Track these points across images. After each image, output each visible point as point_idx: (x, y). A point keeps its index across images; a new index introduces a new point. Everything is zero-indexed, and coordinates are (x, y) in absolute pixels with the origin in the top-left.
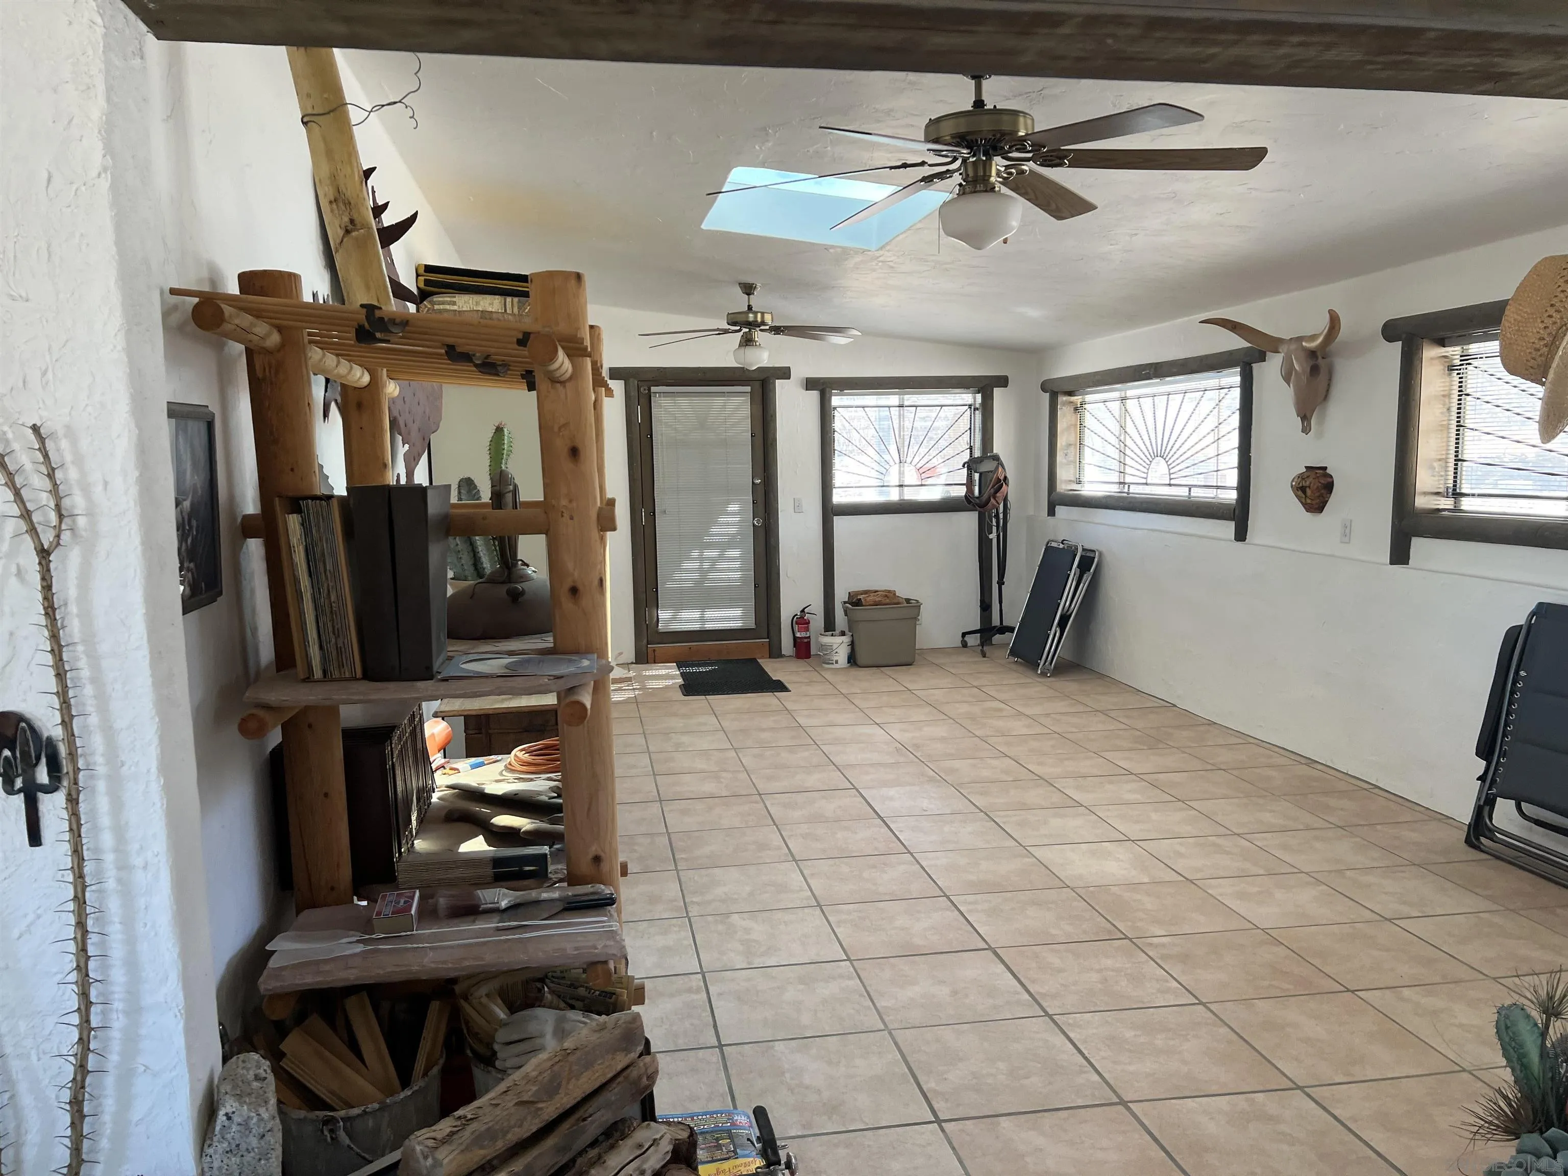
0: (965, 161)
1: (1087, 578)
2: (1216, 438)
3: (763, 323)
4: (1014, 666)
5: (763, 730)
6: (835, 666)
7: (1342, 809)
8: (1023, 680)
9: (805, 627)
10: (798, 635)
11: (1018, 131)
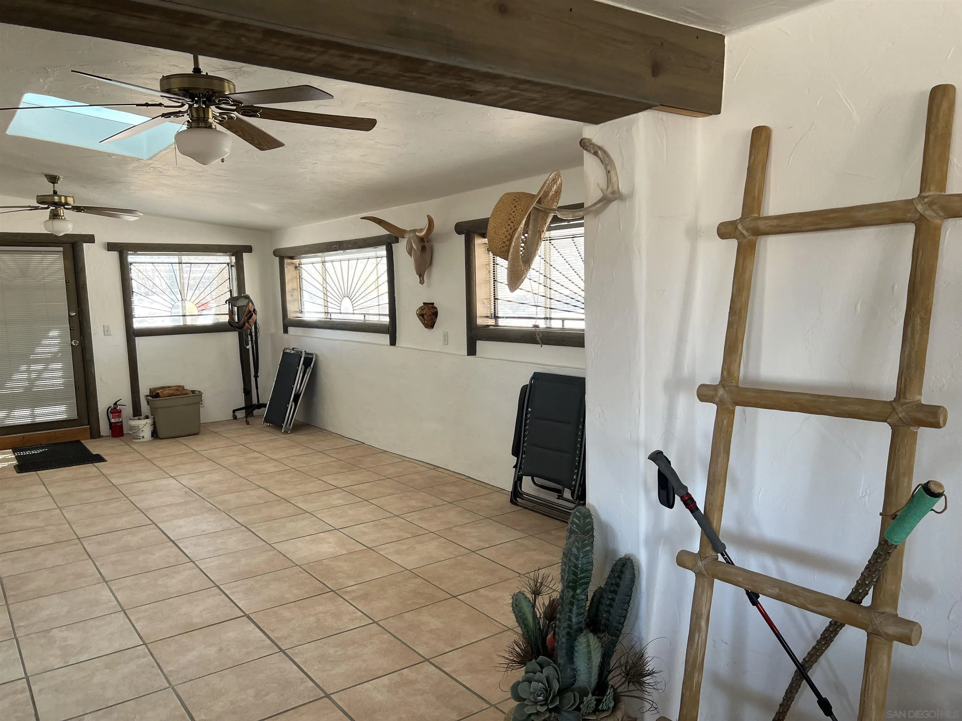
0: (190, 106)
1: (309, 371)
2: (377, 286)
3: (67, 204)
4: (268, 429)
5: (83, 491)
6: (142, 440)
7: (451, 493)
8: (274, 437)
9: (118, 415)
10: (113, 421)
11: (224, 92)
